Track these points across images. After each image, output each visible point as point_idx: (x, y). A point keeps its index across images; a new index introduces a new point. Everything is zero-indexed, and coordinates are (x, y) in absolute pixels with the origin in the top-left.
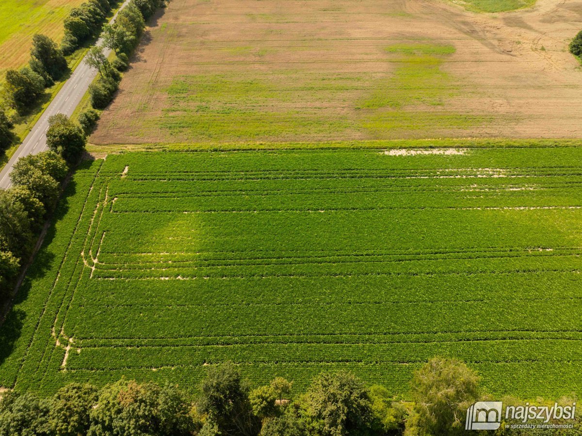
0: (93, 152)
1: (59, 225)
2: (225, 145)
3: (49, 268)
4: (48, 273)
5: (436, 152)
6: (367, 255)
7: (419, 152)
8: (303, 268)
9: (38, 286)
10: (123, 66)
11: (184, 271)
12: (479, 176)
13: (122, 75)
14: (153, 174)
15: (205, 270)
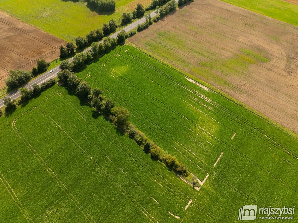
0: (126, 42)
1: (105, 55)
2: (153, 55)
3: (97, 62)
4: (96, 63)
5: (201, 86)
6: (149, 94)
7: (196, 83)
8: (134, 88)
9: (93, 64)
10: (156, 21)
11: (115, 76)
12: (201, 97)
13: (153, 23)
14: (131, 54)
15: (119, 78)
